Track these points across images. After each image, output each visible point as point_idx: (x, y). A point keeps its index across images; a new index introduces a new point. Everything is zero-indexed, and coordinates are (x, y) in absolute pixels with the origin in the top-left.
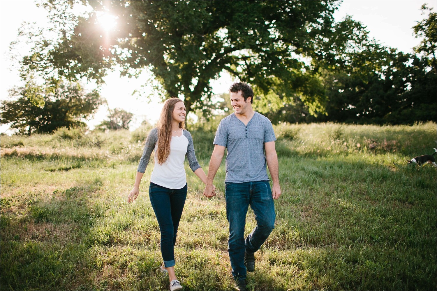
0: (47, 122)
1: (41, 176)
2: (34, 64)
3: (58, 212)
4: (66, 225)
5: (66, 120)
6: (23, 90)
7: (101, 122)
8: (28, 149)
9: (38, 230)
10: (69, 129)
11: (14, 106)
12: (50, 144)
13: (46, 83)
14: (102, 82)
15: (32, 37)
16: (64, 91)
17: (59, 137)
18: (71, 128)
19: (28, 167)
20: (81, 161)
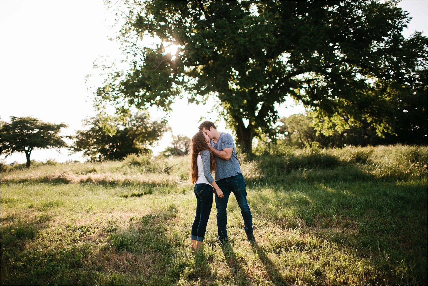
0: (115, 149)
1: (116, 202)
2: (107, 95)
3: (137, 241)
4: (146, 255)
5: (133, 147)
6: (94, 119)
7: (166, 148)
8: (102, 176)
9: (120, 260)
10: (138, 156)
11: (87, 135)
12: (121, 171)
13: (117, 112)
14: (170, 109)
15: (105, 69)
16: (131, 119)
17: (129, 163)
18: (139, 155)
19: (102, 193)
20: (151, 187)
